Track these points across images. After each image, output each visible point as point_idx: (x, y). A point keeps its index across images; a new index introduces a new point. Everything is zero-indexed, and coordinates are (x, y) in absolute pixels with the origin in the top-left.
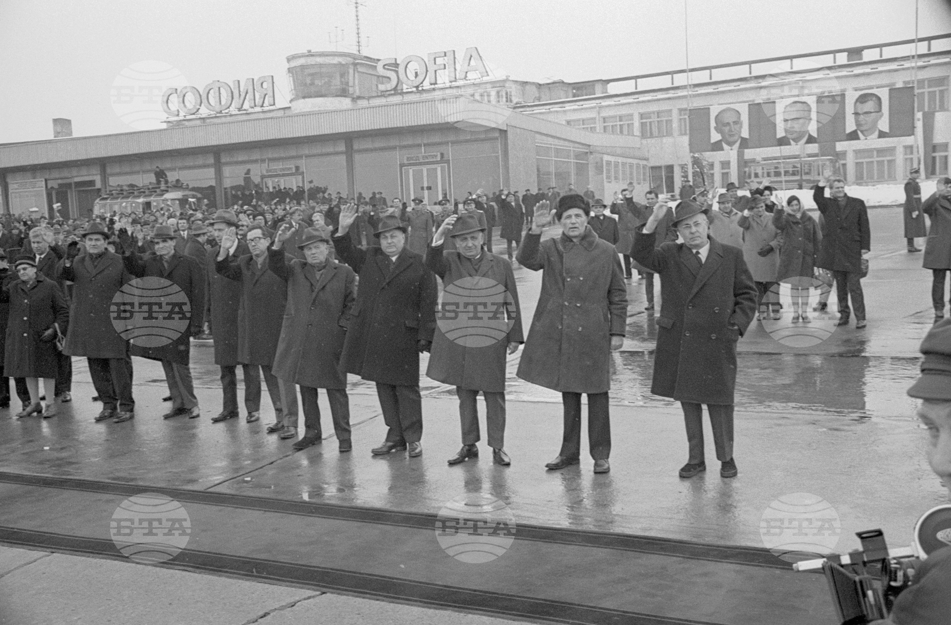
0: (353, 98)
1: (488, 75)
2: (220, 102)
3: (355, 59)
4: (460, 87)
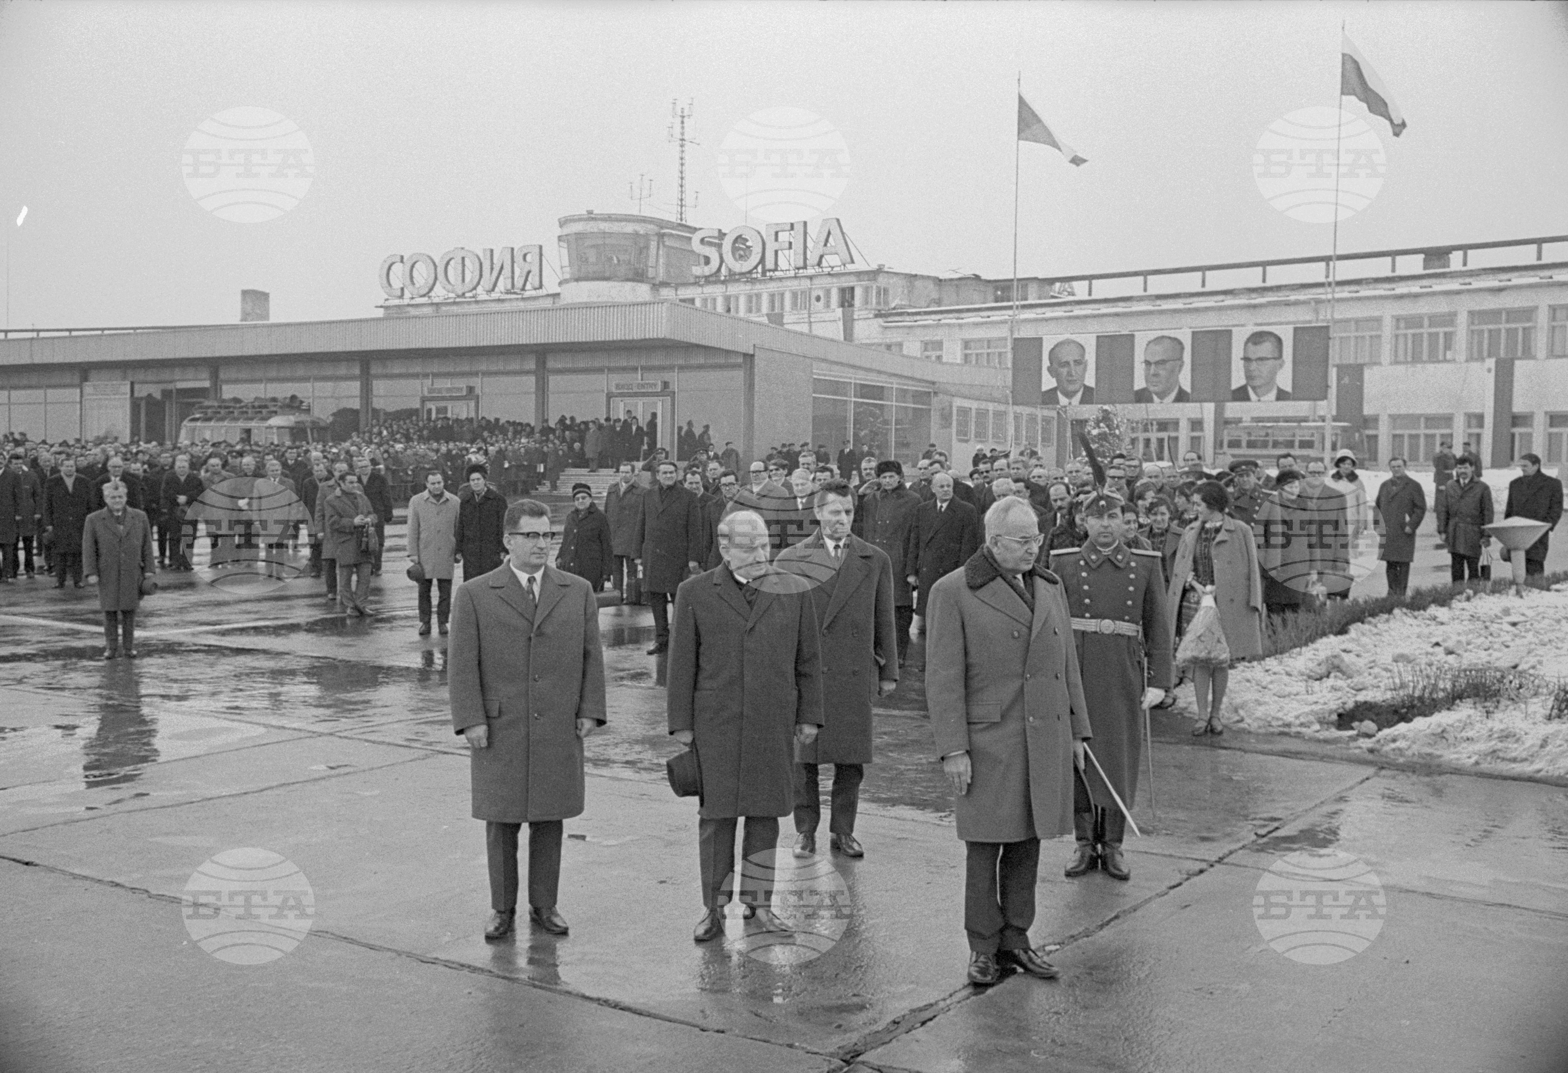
0: (654, 285)
1: (853, 262)
2: (463, 280)
3: (662, 228)
4: (811, 278)
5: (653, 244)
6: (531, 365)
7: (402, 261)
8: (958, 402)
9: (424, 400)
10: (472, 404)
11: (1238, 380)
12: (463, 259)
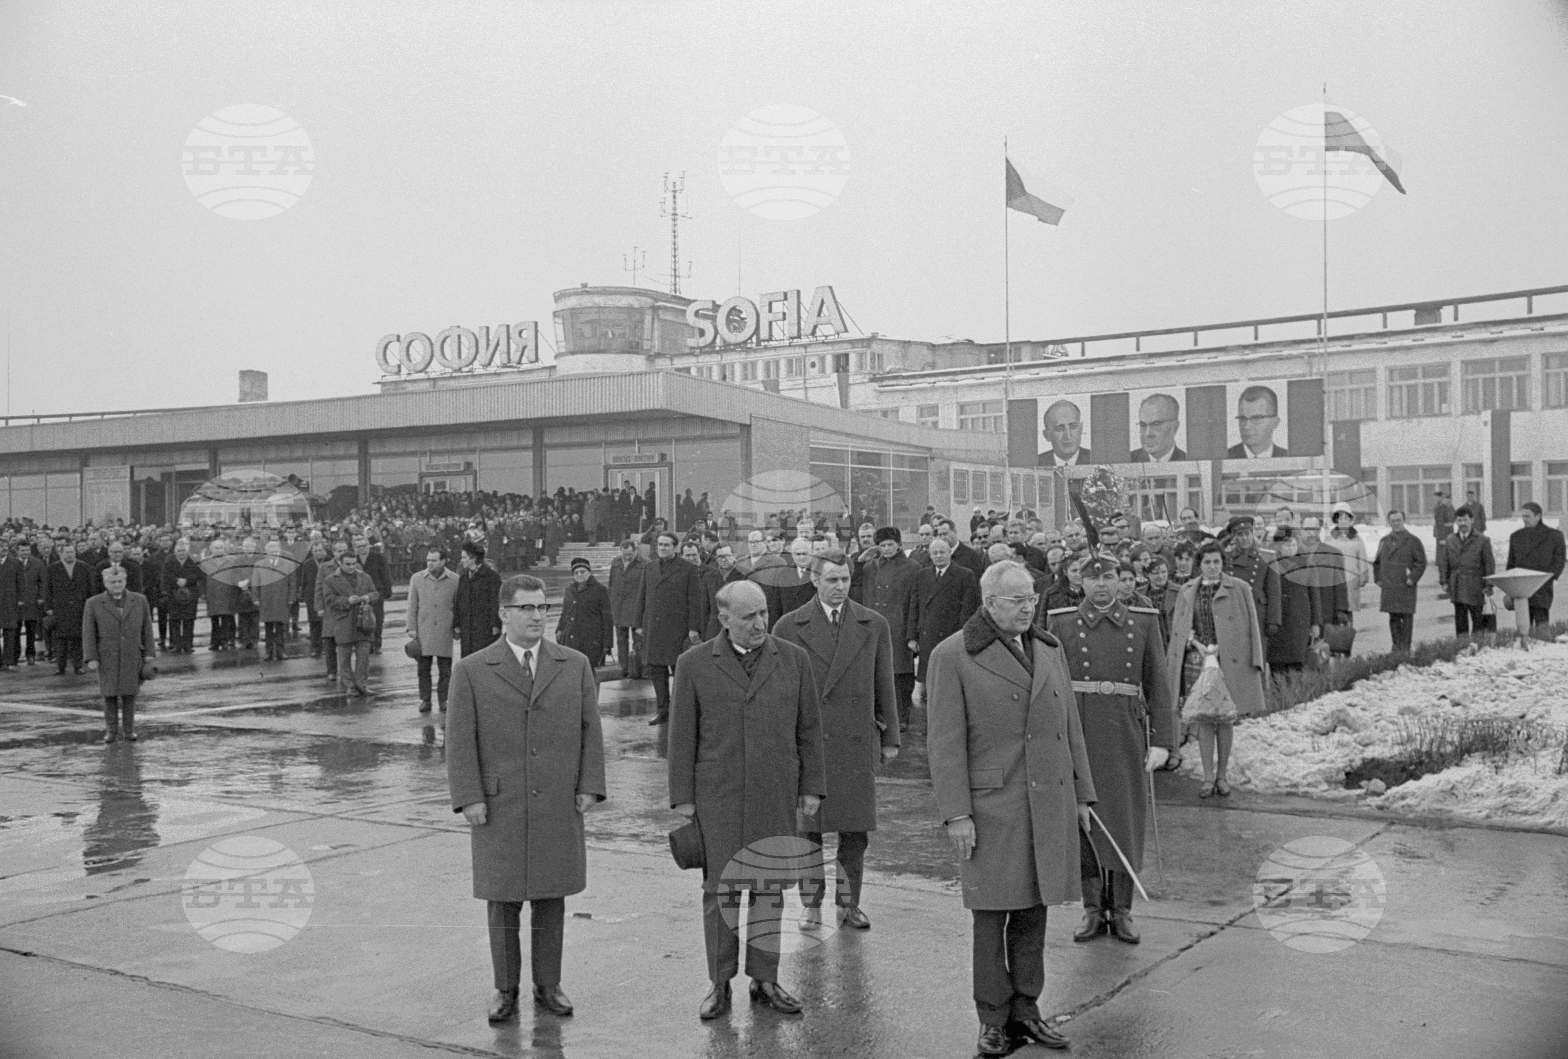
1: (846, 331)
2: (460, 356)
3: (656, 300)
4: (805, 346)
5: (648, 319)
6: (528, 441)
7: (398, 340)
8: (954, 466)
9: (422, 476)
10: (470, 478)
11: (1233, 439)
12: (459, 337)
